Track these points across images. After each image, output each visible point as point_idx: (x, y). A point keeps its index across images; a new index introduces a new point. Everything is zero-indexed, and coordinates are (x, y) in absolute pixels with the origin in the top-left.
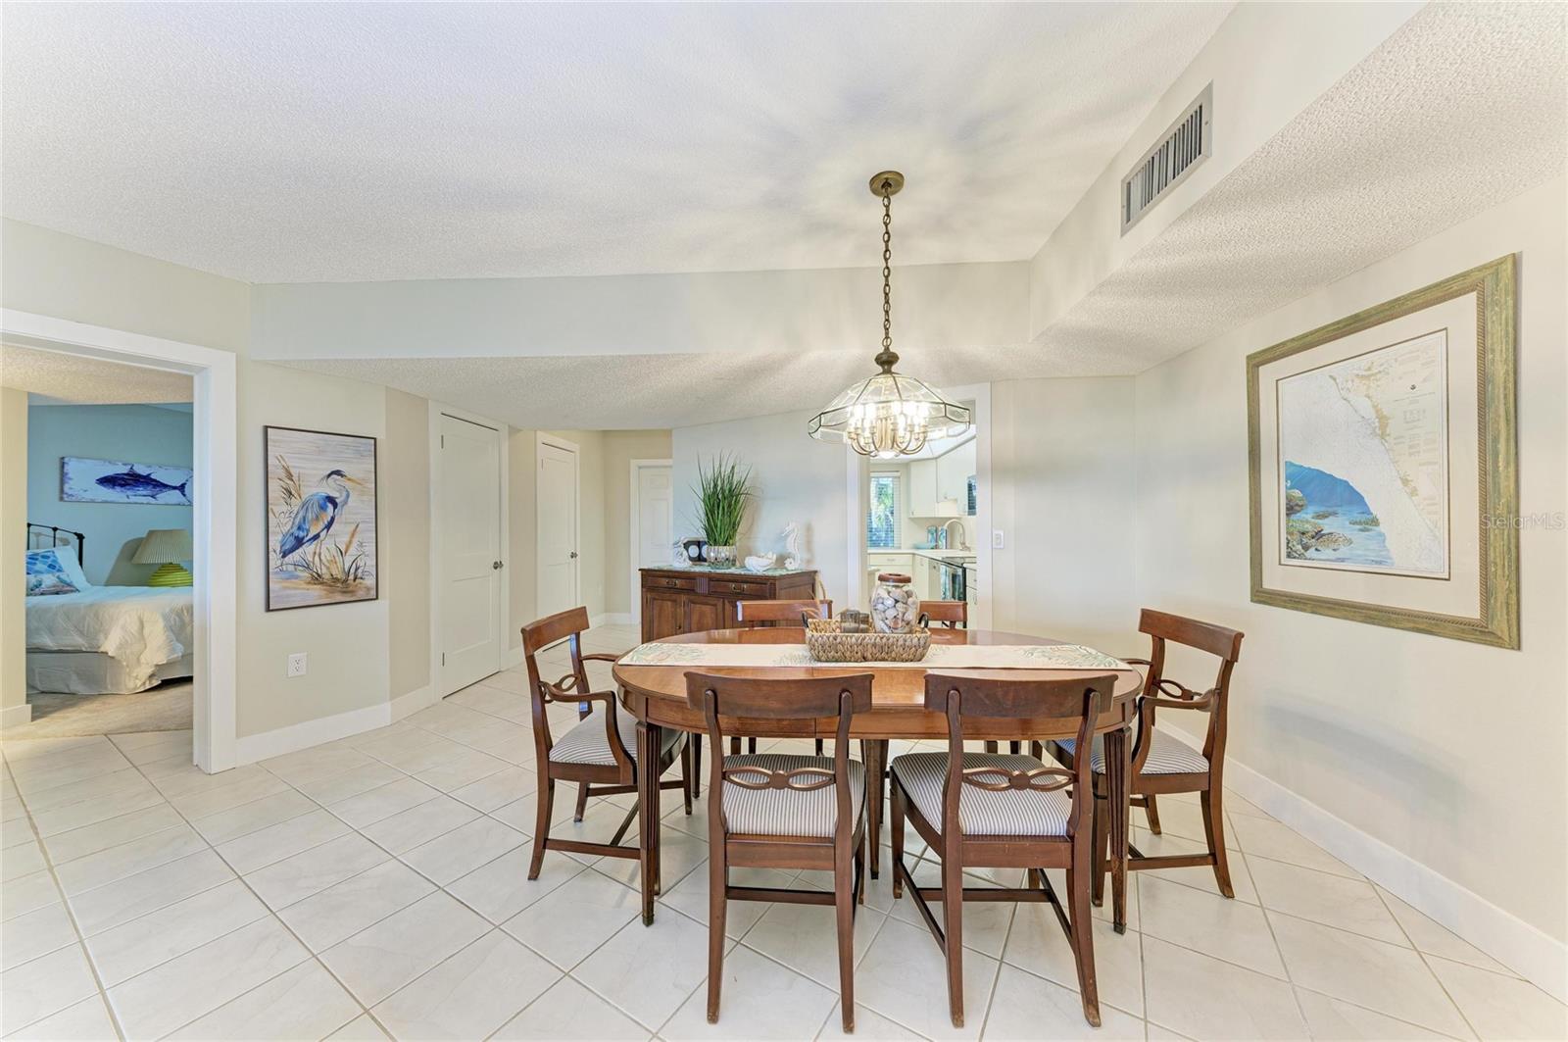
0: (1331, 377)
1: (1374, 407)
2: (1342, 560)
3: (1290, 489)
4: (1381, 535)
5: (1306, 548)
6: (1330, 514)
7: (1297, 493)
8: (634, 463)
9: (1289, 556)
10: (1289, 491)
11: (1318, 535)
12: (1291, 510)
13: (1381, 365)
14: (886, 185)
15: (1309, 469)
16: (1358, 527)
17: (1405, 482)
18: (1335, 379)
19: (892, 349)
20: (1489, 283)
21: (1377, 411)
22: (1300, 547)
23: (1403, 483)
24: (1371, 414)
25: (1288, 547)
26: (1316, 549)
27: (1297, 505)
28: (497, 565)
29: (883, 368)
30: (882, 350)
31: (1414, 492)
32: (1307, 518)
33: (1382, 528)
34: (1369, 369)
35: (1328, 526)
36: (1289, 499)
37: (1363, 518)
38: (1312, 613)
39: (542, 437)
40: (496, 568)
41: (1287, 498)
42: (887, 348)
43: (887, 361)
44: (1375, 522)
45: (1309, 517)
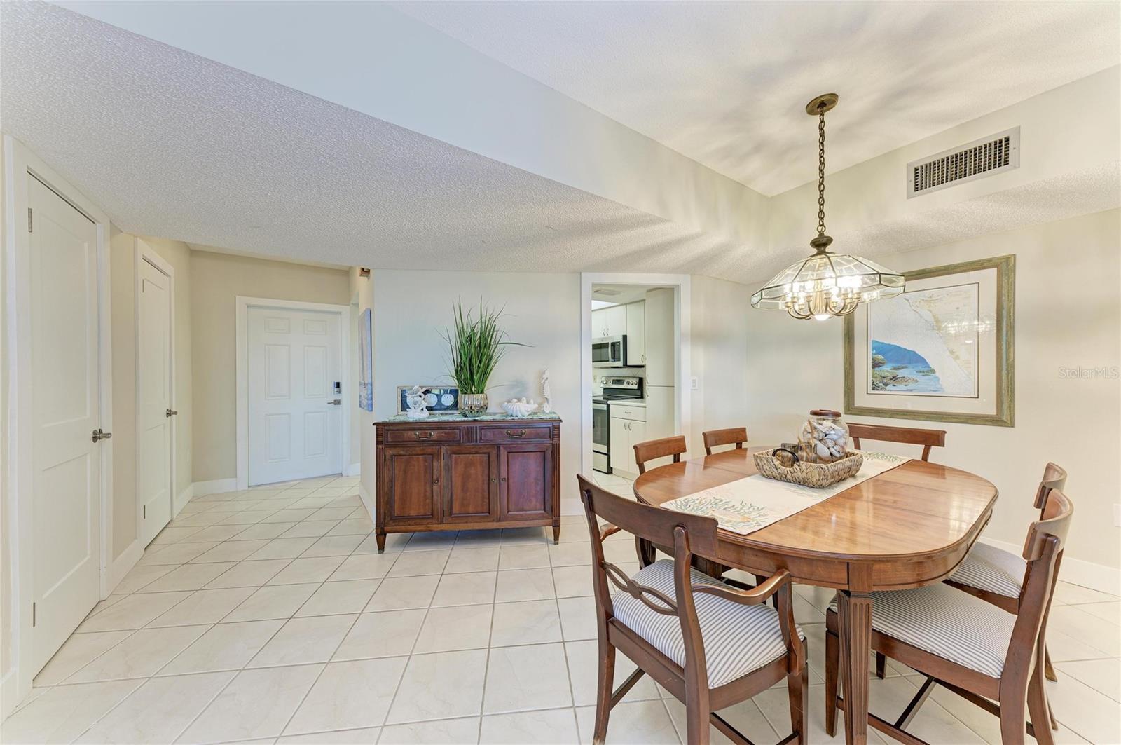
0: (905, 299)
1: (933, 316)
2: (911, 390)
3: (875, 354)
4: (937, 377)
5: (886, 385)
6: (903, 368)
7: (880, 357)
8: (241, 301)
9: (873, 389)
10: (876, 356)
11: (895, 378)
12: (876, 365)
13: (938, 296)
14: (821, 105)
15: (889, 345)
16: (921, 374)
17: (952, 352)
18: (908, 301)
19: (826, 234)
20: (1004, 266)
21: (935, 318)
22: (882, 384)
23: (951, 353)
24: (931, 319)
25: (873, 385)
26: (894, 385)
27: (880, 363)
28: (97, 436)
29: (818, 249)
30: (816, 235)
31: (957, 357)
32: (887, 370)
33: (937, 374)
34: (931, 297)
35: (900, 373)
36: (874, 360)
37: (926, 369)
38: (891, 417)
39: (144, 248)
40: (95, 441)
41: (873, 359)
42: (821, 234)
43: (821, 244)
44: (933, 371)
45: (888, 369)
